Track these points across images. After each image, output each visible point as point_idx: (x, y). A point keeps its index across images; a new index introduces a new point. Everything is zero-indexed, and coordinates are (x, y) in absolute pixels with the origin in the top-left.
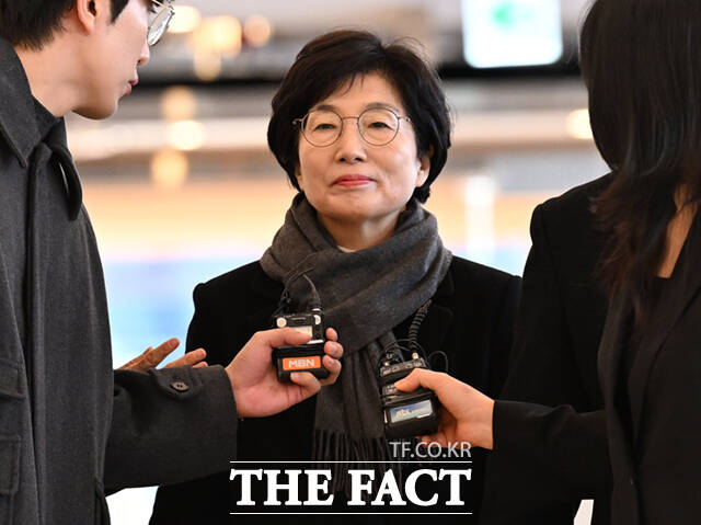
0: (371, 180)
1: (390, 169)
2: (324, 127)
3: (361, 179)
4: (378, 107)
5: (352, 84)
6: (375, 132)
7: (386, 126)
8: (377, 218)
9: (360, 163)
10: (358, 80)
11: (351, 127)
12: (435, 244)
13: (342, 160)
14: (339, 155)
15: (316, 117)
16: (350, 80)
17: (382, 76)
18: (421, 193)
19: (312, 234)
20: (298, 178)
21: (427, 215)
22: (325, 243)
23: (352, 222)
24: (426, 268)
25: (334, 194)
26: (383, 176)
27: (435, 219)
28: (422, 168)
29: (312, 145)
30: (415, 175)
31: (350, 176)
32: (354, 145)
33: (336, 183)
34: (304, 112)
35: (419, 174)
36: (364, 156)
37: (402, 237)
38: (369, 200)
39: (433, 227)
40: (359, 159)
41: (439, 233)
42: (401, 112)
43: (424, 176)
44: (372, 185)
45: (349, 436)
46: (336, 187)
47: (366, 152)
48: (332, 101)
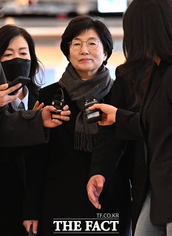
0: (90, 60)
1: (96, 56)
2: (77, 44)
3: (88, 59)
4: (92, 38)
5: (85, 32)
6: (91, 46)
7: (95, 44)
8: (92, 70)
9: (87, 55)
10: (86, 30)
11: (85, 44)
12: (109, 78)
13: (82, 54)
14: (81, 53)
15: (74, 41)
16: (84, 31)
17: (93, 29)
18: (105, 63)
19: (74, 74)
20: (70, 58)
21: (106, 69)
22: (78, 77)
23: (85, 71)
24: (107, 85)
25: (80, 64)
26: (94, 58)
27: (109, 70)
28: (105, 56)
29: (74, 50)
30: (103, 57)
31: (84, 59)
32: (85, 50)
33: (80, 60)
34: (71, 40)
35: (104, 57)
36: (88, 53)
37: (100, 76)
38: (90, 65)
39: (108, 72)
40: (87, 54)
41: (110, 74)
42: (99, 40)
43: (106, 58)
44: (91, 61)
45: (85, 133)
46: (80, 62)
47: (89, 52)
48: (79, 37)
